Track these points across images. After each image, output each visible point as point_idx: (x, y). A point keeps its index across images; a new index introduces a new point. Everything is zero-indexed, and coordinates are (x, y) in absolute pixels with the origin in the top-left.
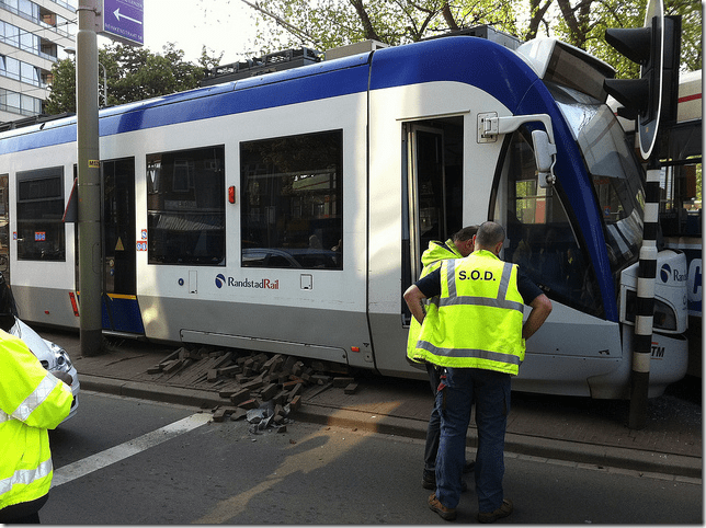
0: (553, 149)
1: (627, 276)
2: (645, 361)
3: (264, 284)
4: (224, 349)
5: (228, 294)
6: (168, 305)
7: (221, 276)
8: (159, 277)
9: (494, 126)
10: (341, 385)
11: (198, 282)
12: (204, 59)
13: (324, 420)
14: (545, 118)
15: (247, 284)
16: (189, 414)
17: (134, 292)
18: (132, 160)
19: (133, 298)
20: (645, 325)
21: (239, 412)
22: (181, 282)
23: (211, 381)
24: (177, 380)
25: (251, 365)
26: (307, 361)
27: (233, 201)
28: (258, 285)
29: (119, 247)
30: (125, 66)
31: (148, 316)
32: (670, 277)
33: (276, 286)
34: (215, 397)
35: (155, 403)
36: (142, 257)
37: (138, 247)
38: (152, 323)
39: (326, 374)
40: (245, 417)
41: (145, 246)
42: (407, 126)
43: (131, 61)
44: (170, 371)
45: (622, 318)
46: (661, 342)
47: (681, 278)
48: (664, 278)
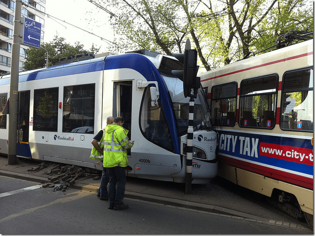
0: (158, 93)
1: (183, 138)
2: (190, 169)
3: (69, 139)
4: (57, 163)
5: (58, 142)
6: (39, 146)
7: (55, 135)
8: (36, 136)
9: (140, 85)
10: (93, 177)
11: (48, 138)
12: (92, 48)
13: (80, 188)
14: (156, 83)
15: (64, 139)
16: (35, 185)
17: (28, 141)
18: (29, 92)
19: (27, 143)
20: (190, 156)
21: (53, 184)
22: (43, 138)
23: (48, 174)
24: (37, 173)
25: (63, 169)
26: (84, 168)
27: (60, 108)
28: (67, 139)
29: (24, 124)
30: (58, 51)
31: (33, 150)
32: (203, 140)
33: (73, 140)
34: (46, 179)
35: (26, 181)
36: (31, 127)
37: (30, 124)
38: (34, 153)
39: (90, 173)
40: (54, 186)
41: (32, 124)
42: (116, 83)
43: (61, 48)
44: (35, 170)
45: (182, 153)
46: (199, 163)
47: (209, 140)
48: (200, 140)
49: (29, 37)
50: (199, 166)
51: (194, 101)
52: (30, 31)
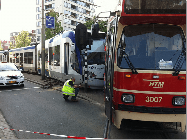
0: (74, 48)
14: (74, 43)
19: (48, 71)
20: (86, 76)
32: (94, 69)
41: (49, 62)
42: (66, 44)
45: (83, 74)
46: (92, 79)
47: (98, 69)
48: (92, 68)
49: (49, 24)
50: (92, 81)
51: (87, 51)
52: (49, 21)
